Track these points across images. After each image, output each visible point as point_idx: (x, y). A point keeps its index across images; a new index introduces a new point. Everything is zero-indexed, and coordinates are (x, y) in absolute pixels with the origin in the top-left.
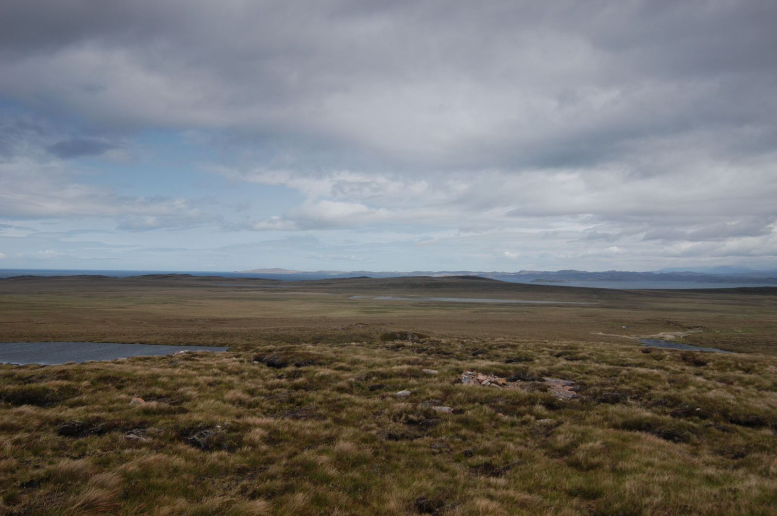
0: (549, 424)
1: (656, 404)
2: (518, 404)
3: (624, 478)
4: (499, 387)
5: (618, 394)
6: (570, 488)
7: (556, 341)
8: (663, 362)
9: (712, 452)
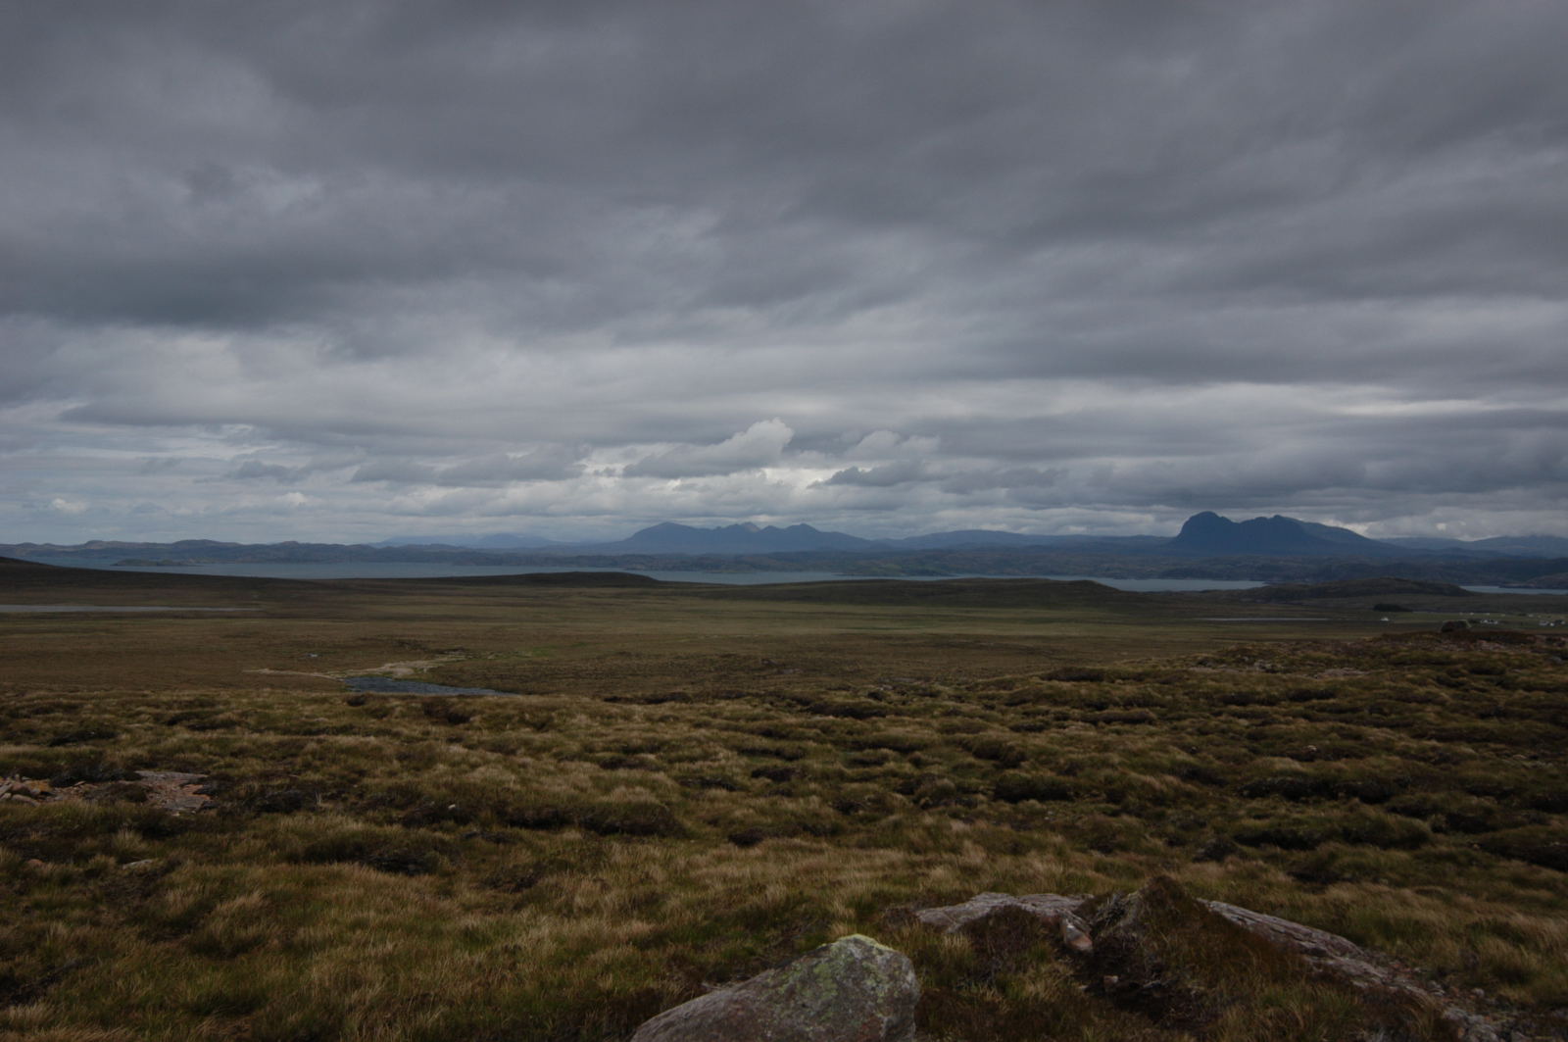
0: (148, 870)
1: (374, 804)
2: (80, 834)
3: (309, 960)
4: (34, 802)
5: (298, 792)
6: (196, 998)
7: (168, 692)
8: (389, 722)
9: (474, 885)
